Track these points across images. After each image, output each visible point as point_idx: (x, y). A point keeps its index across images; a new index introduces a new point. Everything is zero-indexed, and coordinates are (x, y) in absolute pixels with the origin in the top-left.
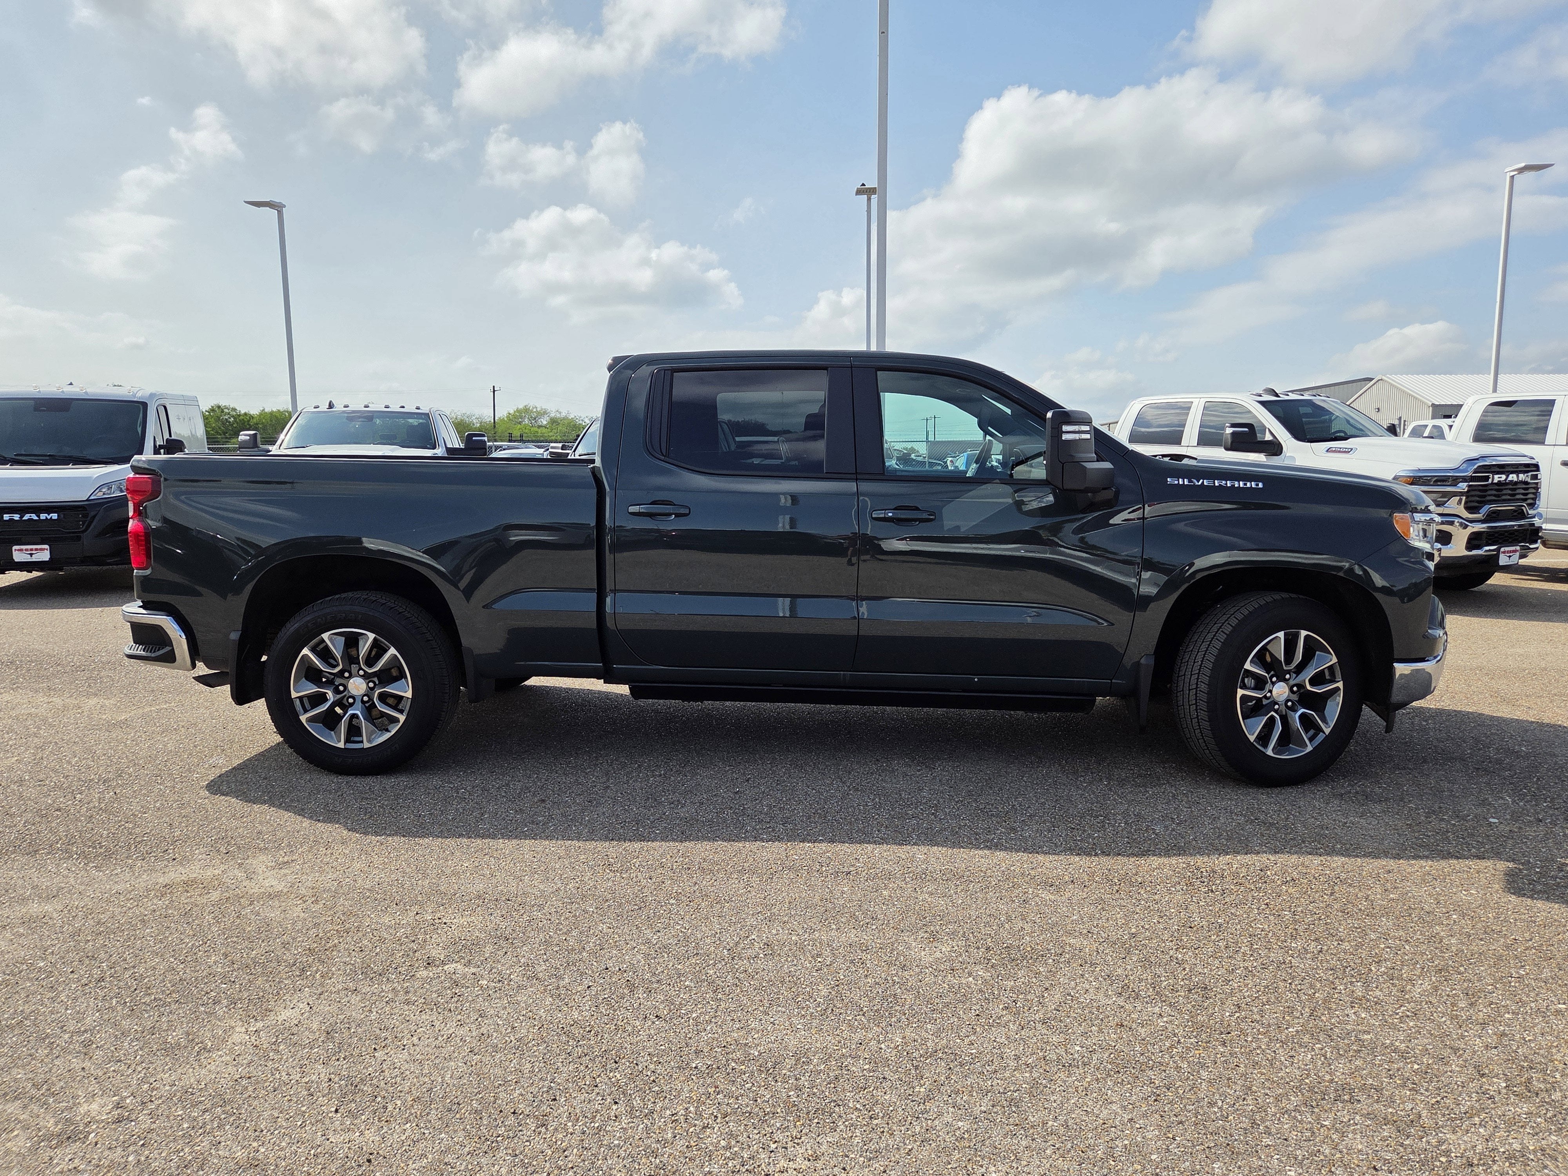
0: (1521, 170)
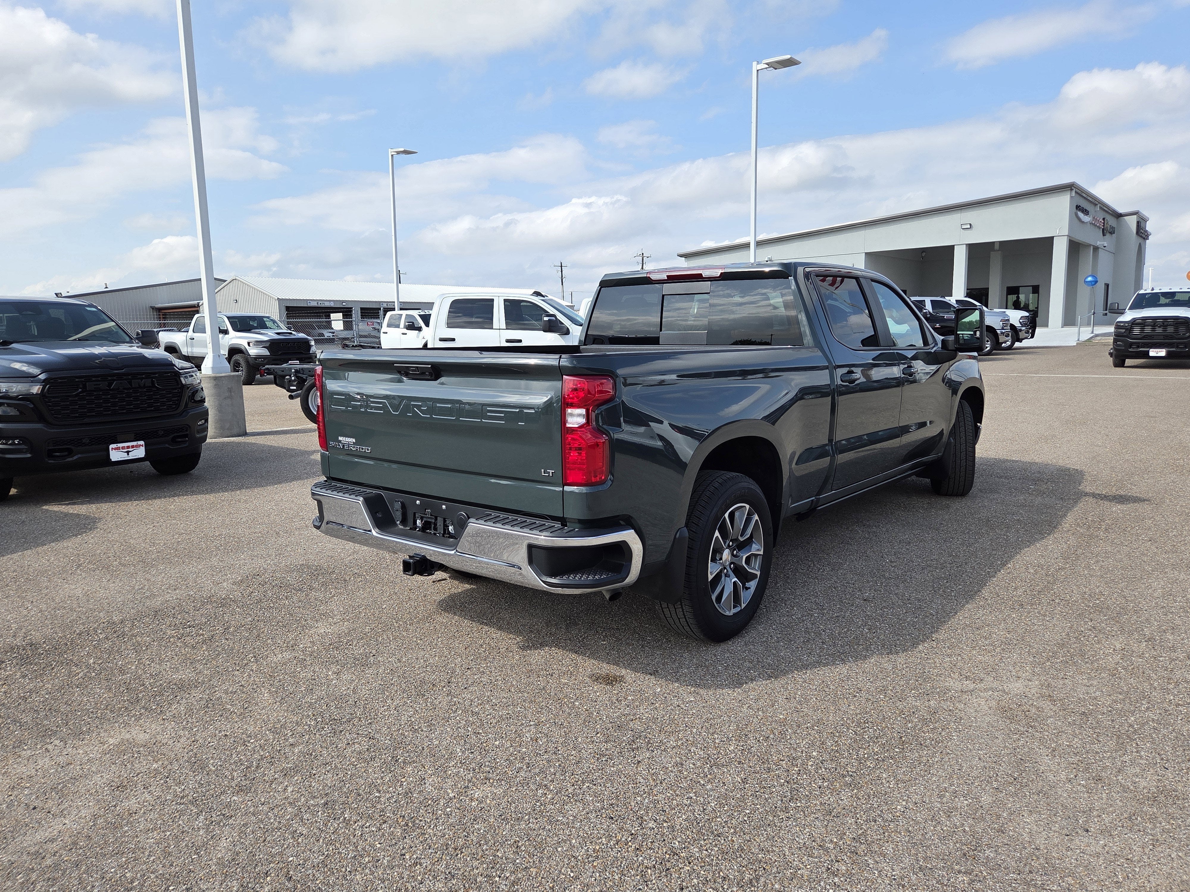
0: (398, 153)
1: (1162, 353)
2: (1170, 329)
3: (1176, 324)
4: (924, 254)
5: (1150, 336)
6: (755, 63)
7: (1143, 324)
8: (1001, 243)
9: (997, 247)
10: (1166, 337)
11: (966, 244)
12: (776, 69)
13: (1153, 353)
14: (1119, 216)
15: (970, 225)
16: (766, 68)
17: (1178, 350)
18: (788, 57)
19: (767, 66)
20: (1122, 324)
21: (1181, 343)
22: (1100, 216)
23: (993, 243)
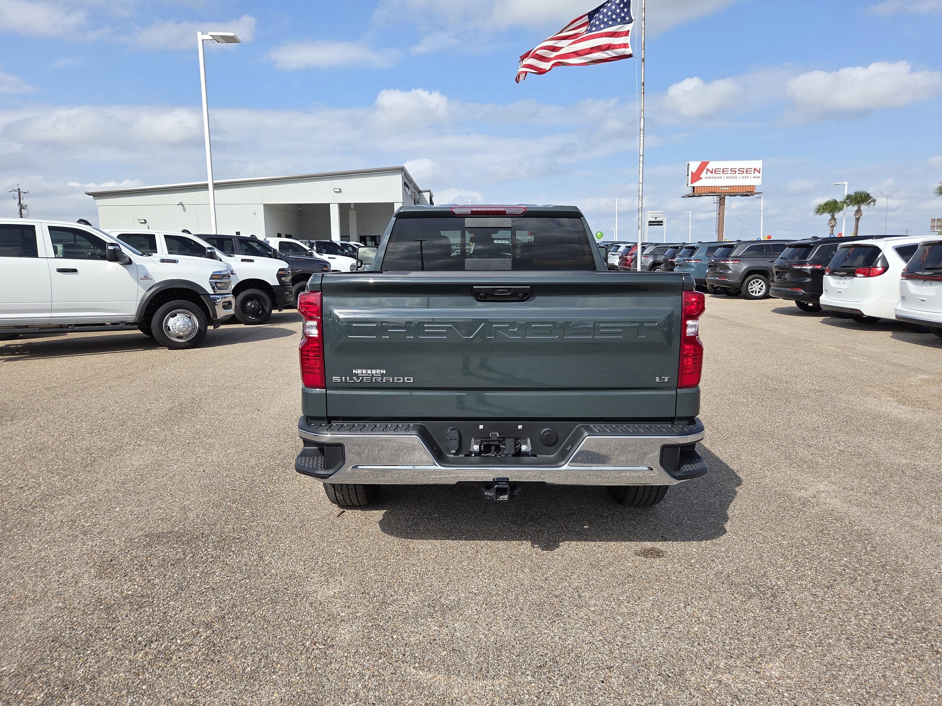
4: (300, 208)
6: (199, 33)
8: (355, 204)
9: (352, 207)
11: (338, 203)
12: (218, 42)
14: (420, 192)
15: (340, 189)
16: (211, 40)
18: (232, 34)
19: (212, 38)
22: (413, 190)
23: (349, 204)
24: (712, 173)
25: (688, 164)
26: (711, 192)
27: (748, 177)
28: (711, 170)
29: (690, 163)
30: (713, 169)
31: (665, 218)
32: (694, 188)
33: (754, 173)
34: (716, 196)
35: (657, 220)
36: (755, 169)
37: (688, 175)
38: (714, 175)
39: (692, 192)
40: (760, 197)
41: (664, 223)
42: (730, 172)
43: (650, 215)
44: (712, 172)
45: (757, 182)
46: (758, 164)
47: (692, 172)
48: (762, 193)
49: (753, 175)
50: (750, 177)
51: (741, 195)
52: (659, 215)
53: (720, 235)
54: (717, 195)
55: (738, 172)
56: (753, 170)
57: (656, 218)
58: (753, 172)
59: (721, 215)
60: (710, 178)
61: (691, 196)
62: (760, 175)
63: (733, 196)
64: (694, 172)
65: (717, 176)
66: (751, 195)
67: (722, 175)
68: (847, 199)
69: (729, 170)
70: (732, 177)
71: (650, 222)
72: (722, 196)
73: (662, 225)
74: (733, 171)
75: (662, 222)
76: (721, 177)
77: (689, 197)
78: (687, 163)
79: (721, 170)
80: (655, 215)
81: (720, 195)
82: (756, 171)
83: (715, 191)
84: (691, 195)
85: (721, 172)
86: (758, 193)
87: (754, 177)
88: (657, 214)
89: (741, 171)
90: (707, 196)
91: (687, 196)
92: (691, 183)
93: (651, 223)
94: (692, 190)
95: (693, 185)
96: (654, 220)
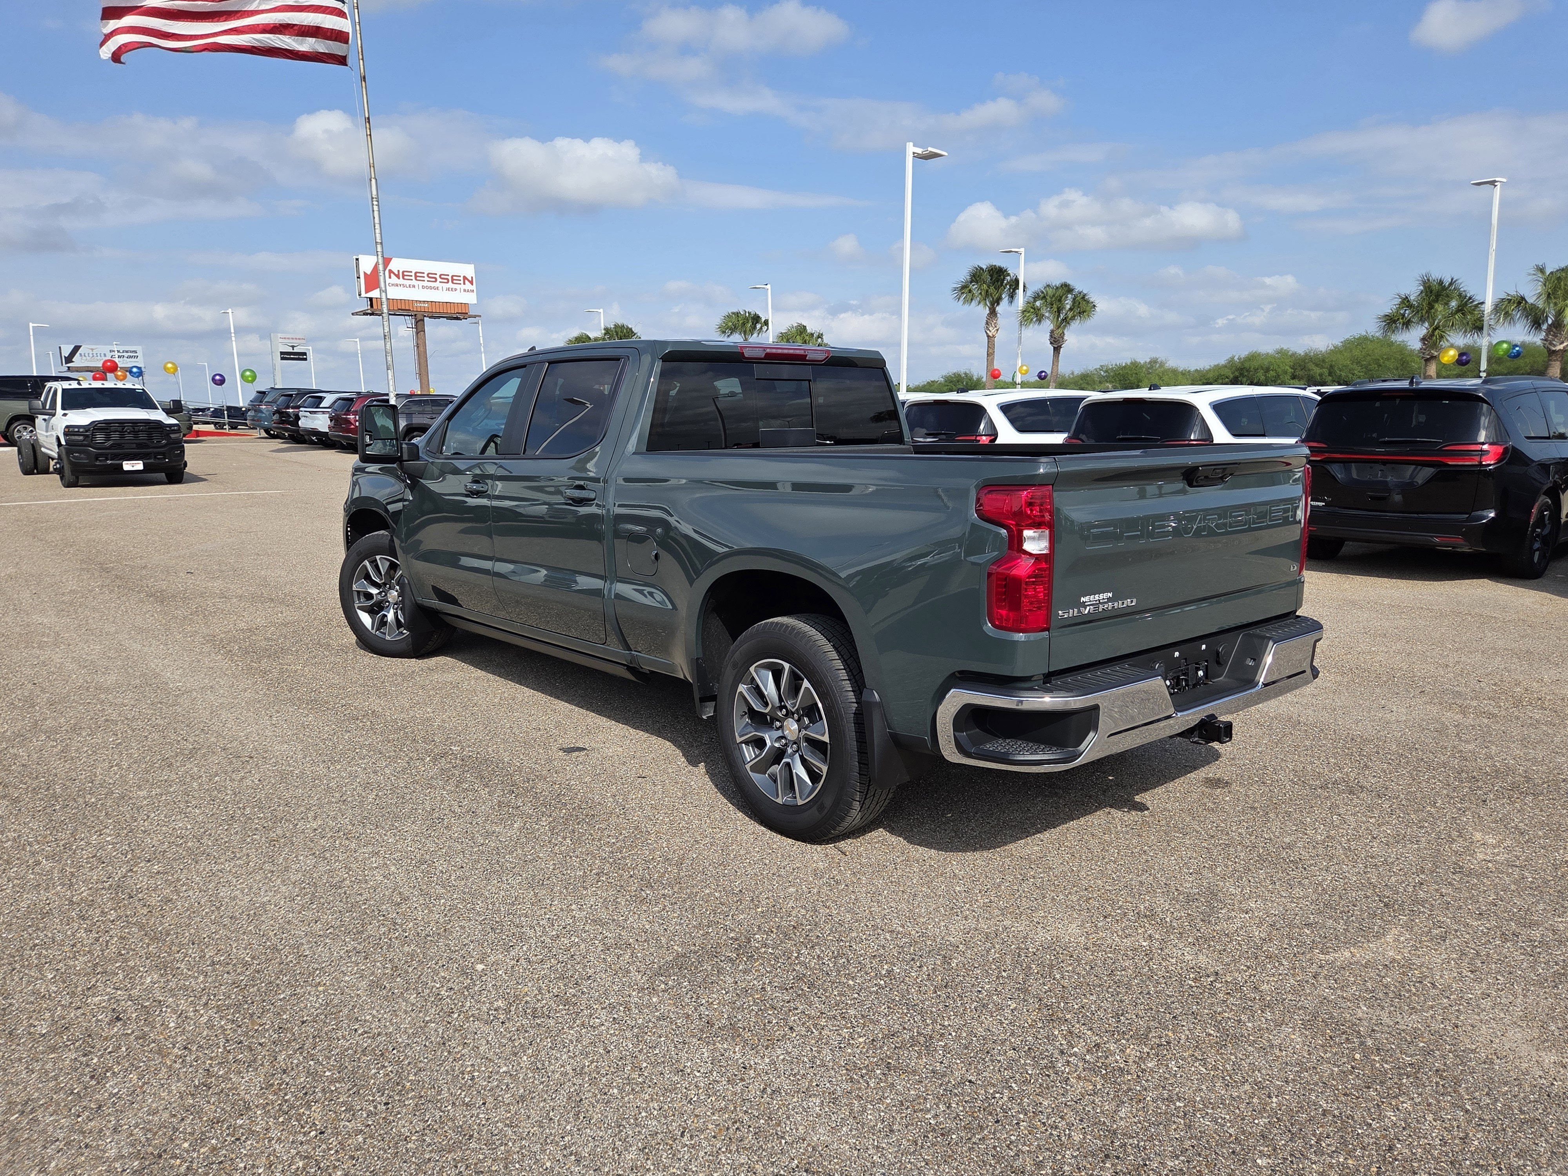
1: (139, 466)
2: (143, 436)
3: (149, 428)
5: (119, 445)
7: (107, 429)
10: (140, 446)
13: (127, 466)
17: (157, 461)
20: (76, 430)
21: (159, 454)
24: (399, 278)
25: (357, 259)
26: (401, 309)
27: (456, 290)
28: (397, 273)
29: (361, 257)
30: (399, 271)
31: (310, 348)
32: (371, 299)
33: (464, 284)
34: (409, 316)
35: (296, 350)
36: (465, 278)
37: (359, 278)
38: (401, 281)
39: (369, 307)
40: (476, 323)
41: (310, 356)
42: (426, 278)
43: (281, 340)
44: (398, 276)
45: (470, 299)
46: (468, 270)
47: (365, 273)
48: (480, 316)
49: (462, 287)
50: (459, 290)
51: (448, 318)
52: (298, 341)
53: (424, 382)
54: (412, 315)
55: (439, 280)
56: (462, 278)
57: (293, 347)
58: (462, 282)
59: (421, 349)
60: (397, 285)
61: (367, 314)
62: (474, 287)
63: (435, 318)
64: (369, 273)
65: (407, 283)
66: (464, 319)
67: (414, 282)
68: (605, 334)
69: (425, 275)
70: (431, 288)
71: (282, 353)
72: (419, 317)
73: (306, 359)
74: (432, 277)
75: (305, 354)
76: (414, 286)
77: (364, 314)
78: (355, 257)
79: (413, 274)
80: (291, 341)
81: (415, 315)
82: (466, 282)
83: (407, 308)
84: (369, 311)
85: (413, 278)
86: (475, 317)
87: (465, 291)
88: (294, 341)
89: (444, 278)
90: (395, 315)
91: (362, 313)
92: (366, 292)
93: (285, 356)
94: (369, 303)
95: (370, 295)
96: (290, 350)
